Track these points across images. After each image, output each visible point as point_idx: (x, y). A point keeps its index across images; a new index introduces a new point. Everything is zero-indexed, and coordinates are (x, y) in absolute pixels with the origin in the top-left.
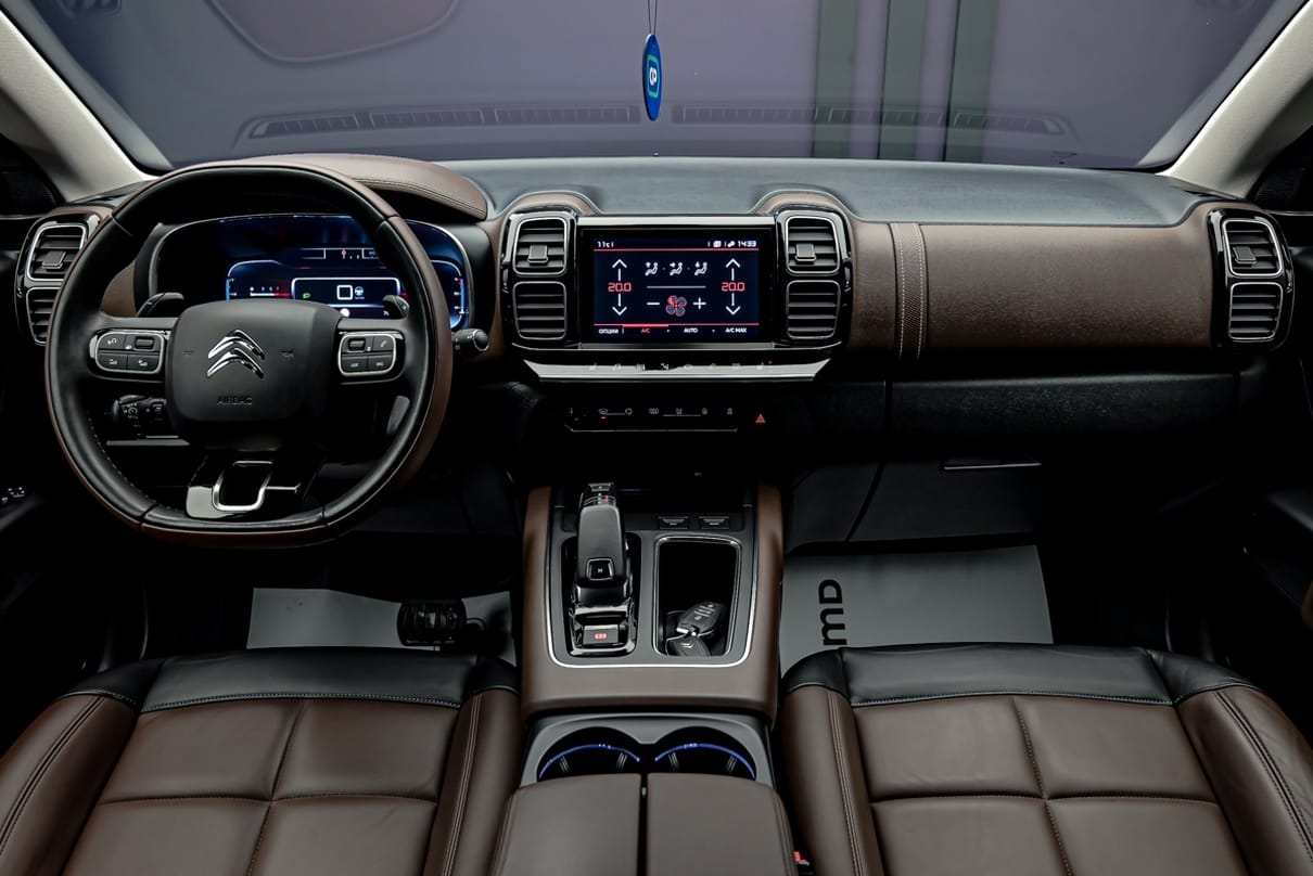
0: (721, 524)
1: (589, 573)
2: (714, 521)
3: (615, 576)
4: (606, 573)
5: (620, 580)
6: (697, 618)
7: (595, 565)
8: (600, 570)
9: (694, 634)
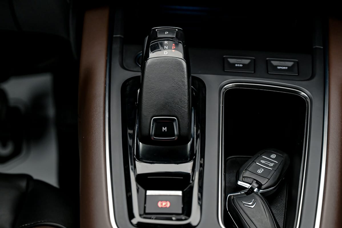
0: (290, 69)
1: (152, 132)
2: (283, 65)
3: (179, 135)
4: (171, 132)
5: (184, 139)
6: (260, 171)
7: (159, 123)
8: (164, 129)
9: (256, 190)
